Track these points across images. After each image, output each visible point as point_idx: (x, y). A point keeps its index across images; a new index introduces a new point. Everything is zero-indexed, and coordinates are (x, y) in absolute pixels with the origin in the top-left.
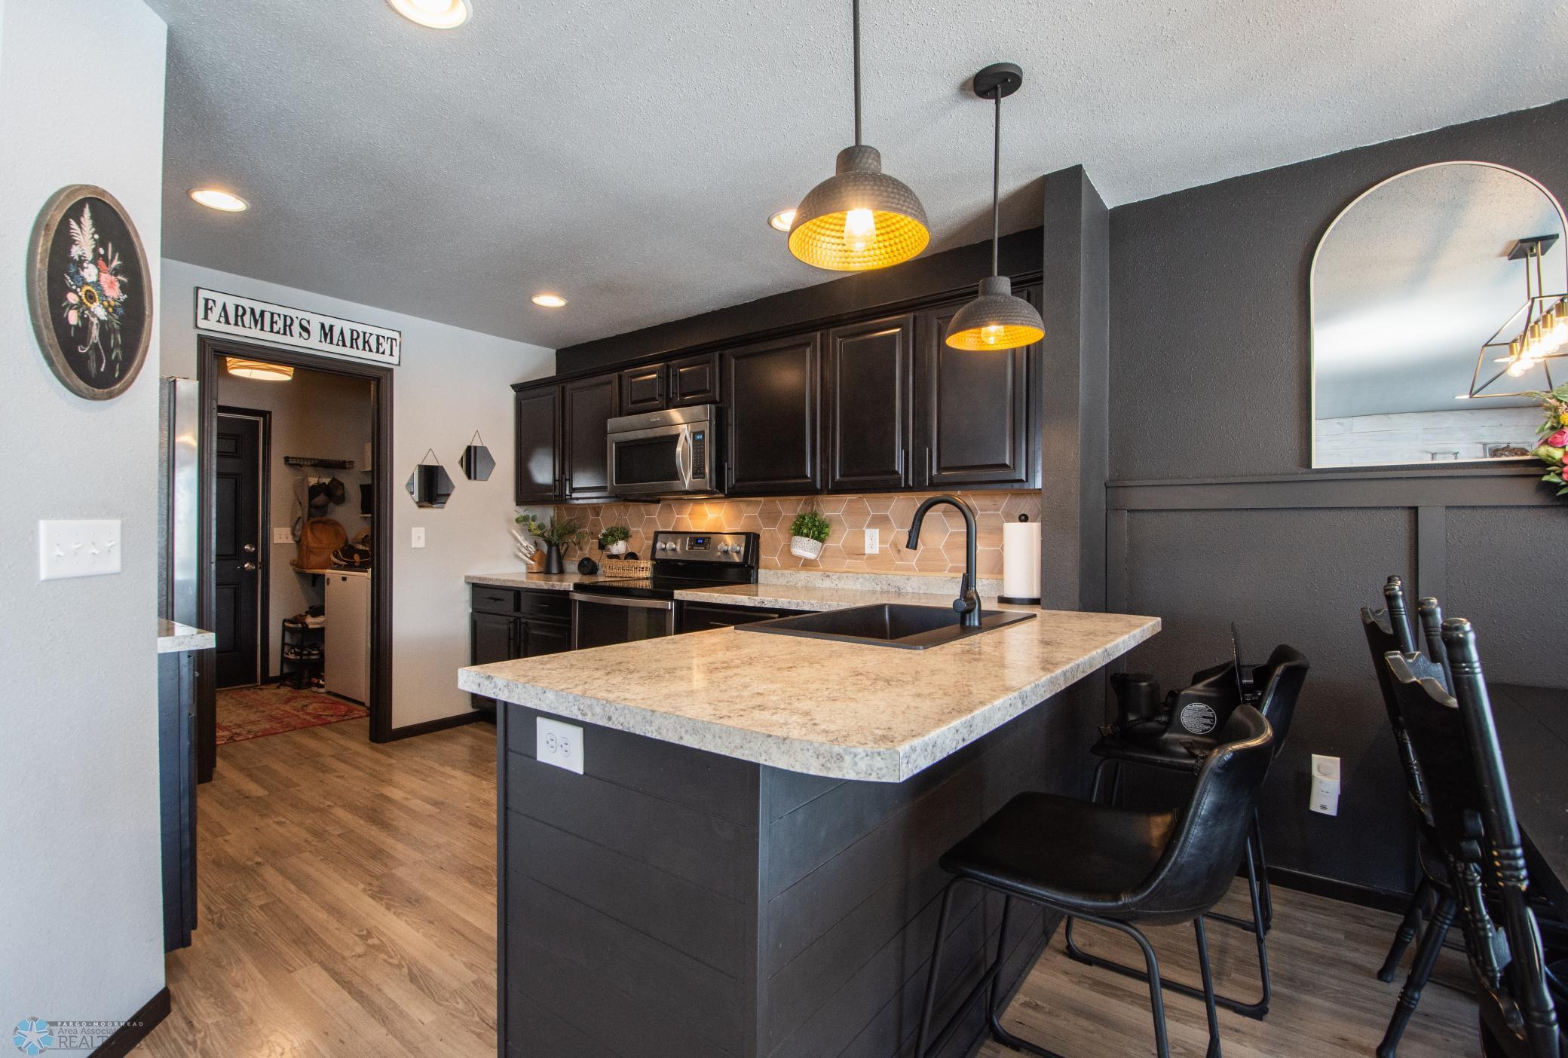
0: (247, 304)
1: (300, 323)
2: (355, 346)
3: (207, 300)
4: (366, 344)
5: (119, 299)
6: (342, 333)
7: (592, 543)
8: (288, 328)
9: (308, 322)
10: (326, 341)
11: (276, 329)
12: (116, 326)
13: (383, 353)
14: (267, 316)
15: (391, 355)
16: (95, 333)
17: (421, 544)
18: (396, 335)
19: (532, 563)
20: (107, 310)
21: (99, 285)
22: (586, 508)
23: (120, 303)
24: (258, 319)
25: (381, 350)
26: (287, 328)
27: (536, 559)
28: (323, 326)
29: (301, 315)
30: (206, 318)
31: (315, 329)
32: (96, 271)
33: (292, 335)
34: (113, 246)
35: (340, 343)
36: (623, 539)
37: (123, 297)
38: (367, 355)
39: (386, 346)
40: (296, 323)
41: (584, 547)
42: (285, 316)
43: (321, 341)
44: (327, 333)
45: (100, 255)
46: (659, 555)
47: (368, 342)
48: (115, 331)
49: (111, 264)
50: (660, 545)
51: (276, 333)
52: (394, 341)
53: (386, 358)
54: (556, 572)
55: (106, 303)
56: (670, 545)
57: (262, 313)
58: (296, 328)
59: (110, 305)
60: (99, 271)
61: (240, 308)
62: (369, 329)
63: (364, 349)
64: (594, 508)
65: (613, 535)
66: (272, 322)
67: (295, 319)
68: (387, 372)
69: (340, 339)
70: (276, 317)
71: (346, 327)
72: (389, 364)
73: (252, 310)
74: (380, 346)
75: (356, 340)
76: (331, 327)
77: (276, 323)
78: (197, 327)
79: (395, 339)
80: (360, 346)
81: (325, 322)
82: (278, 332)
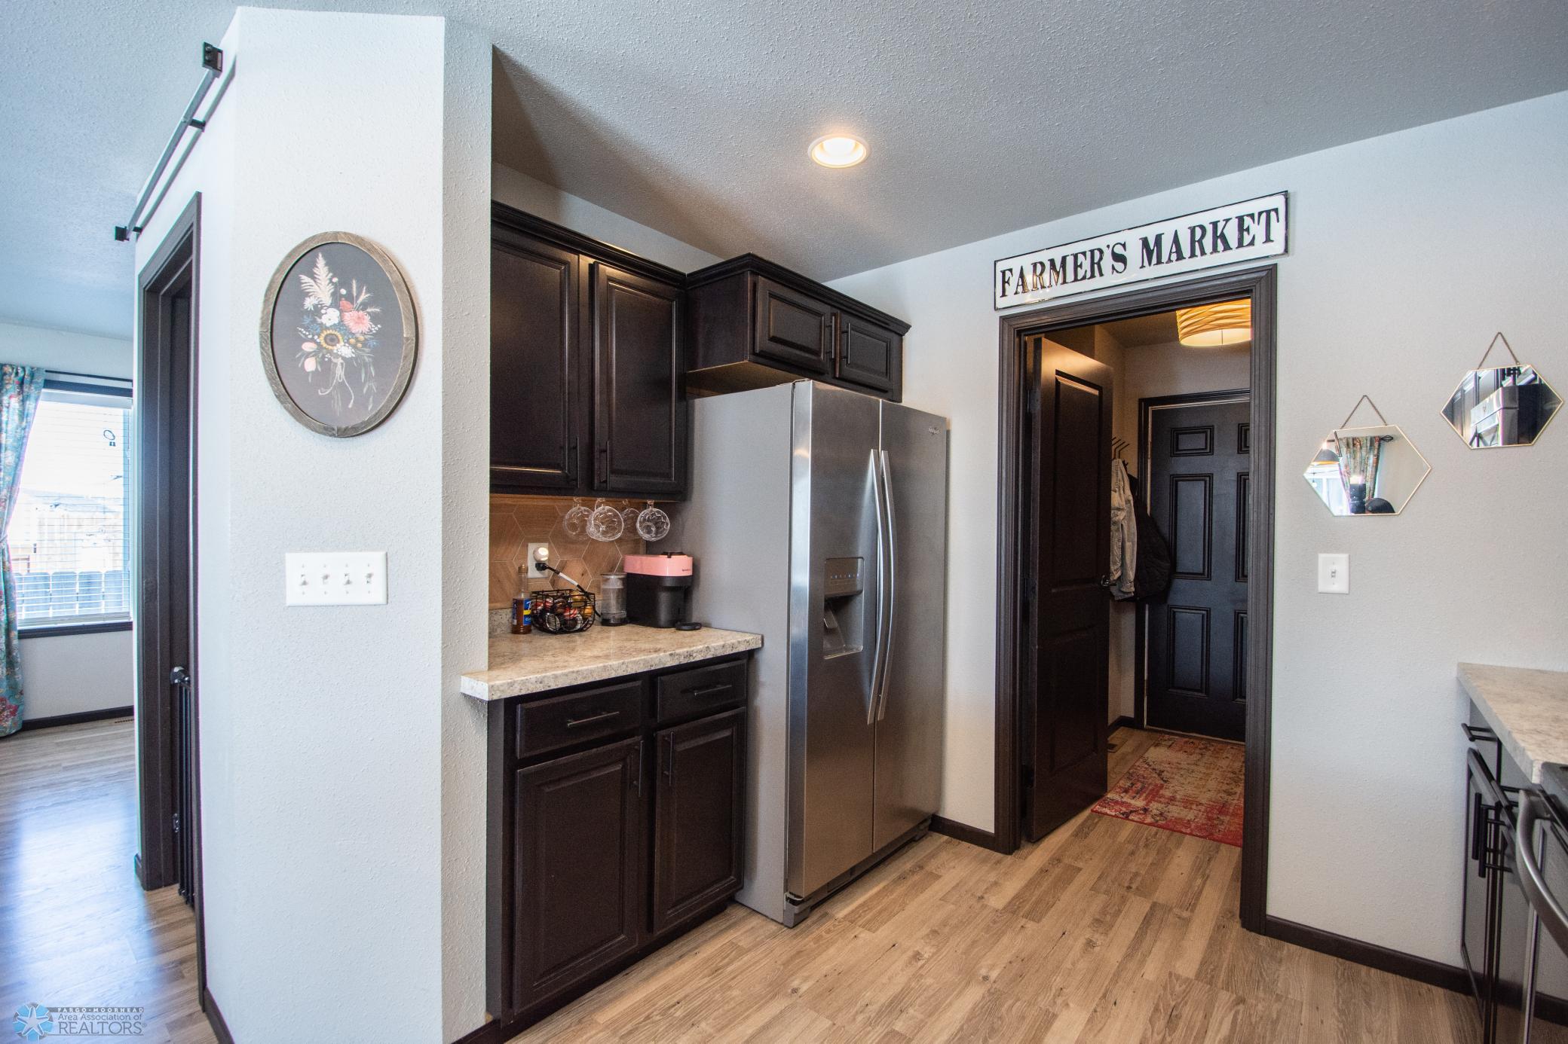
0: (1044, 257)
1: (1113, 252)
2: (1198, 252)
3: (1003, 273)
4: (1219, 241)
5: (371, 331)
6: (1175, 240)
8: (1096, 266)
9: (1124, 245)
10: (1150, 264)
11: (1080, 274)
12: (367, 359)
13: (1252, 244)
14: (1070, 261)
15: (1268, 240)
16: (340, 372)
17: (1340, 586)
18: (1276, 202)
20: (354, 347)
21: (344, 325)
23: (373, 335)
24: (1059, 270)
25: (1247, 242)
26: (1095, 269)
28: (1145, 241)
29: (1112, 240)
30: (1004, 295)
31: (1134, 253)
32: (337, 313)
33: (1101, 274)
34: (357, 283)
35: (1174, 257)
37: (375, 329)
38: (1223, 257)
39: (1257, 230)
40: (1107, 254)
42: (1092, 252)
43: (1143, 267)
44: (1152, 250)
45: (342, 296)
47: (1223, 237)
48: (366, 365)
49: (357, 300)
51: (1082, 279)
52: (1273, 214)
53: (1260, 249)
55: (352, 341)
57: (1064, 259)
58: (1107, 262)
59: (358, 341)
60: (341, 312)
61: (1038, 265)
62: (1219, 215)
63: (1216, 251)
66: (1076, 266)
67: (1105, 249)
68: (1264, 274)
69: (1174, 250)
70: (1081, 258)
71: (1183, 227)
72: (1267, 257)
73: (1052, 261)
74: (1245, 233)
75: (1200, 242)
76: (1158, 238)
77: (1081, 266)
78: (996, 309)
79: (1276, 210)
80: (1208, 247)
81: (1150, 233)
82: (1084, 278)
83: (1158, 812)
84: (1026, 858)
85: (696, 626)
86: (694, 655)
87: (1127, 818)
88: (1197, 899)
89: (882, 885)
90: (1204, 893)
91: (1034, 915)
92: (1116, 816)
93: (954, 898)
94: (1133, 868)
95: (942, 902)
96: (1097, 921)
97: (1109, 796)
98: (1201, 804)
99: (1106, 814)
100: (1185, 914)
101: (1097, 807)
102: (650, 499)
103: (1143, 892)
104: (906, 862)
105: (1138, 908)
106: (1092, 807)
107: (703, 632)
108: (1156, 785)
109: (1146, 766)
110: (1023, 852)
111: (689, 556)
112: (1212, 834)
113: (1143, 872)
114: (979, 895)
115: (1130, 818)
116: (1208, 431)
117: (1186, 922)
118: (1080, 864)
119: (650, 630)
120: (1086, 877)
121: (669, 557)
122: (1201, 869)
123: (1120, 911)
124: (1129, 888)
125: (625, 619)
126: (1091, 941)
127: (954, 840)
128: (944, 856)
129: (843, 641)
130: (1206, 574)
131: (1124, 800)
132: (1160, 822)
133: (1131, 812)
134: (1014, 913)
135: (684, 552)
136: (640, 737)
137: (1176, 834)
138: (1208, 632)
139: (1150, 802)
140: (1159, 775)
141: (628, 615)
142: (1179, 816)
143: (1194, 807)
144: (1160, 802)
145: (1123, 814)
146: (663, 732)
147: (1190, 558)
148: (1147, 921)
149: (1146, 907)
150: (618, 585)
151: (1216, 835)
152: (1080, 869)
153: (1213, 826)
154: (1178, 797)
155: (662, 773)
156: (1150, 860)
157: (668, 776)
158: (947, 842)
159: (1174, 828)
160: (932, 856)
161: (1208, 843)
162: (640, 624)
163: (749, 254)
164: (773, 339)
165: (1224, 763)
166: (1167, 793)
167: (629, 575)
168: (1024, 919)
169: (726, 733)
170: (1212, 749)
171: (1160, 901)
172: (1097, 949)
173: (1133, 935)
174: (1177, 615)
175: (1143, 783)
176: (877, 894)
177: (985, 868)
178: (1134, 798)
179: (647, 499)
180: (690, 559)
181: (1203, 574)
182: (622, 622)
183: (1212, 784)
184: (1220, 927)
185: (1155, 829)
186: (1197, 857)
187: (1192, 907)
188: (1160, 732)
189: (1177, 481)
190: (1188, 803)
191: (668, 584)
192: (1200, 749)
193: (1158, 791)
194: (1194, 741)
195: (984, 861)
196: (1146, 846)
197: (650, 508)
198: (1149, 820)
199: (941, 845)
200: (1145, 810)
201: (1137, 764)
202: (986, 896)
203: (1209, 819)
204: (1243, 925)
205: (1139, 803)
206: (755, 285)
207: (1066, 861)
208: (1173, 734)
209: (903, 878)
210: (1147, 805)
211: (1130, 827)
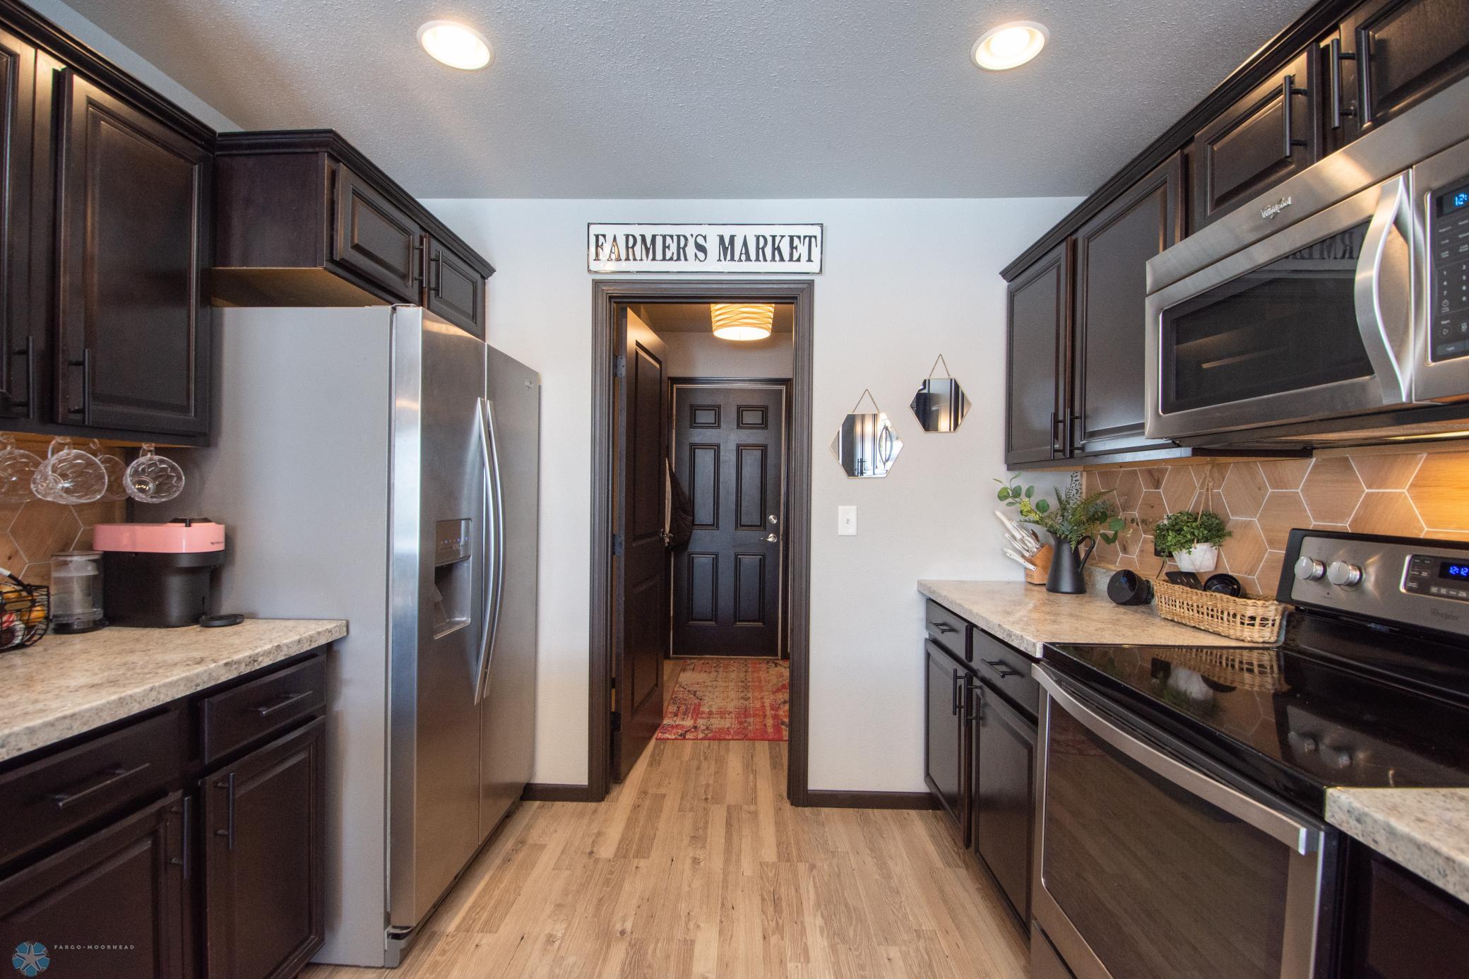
0: (637, 231)
1: (696, 242)
2: (761, 257)
3: (597, 237)
4: (776, 252)
6: (745, 244)
7: (1145, 541)
8: (681, 250)
9: (705, 238)
10: (725, 259)
11: (668, 255)
13: (798, 260)
14: (659, 241)
15: (809, 260)
17: (852, 530)
18: (816, 231)
19: (1031, 567)
22: (1135, 472)
24: (649, 247)
25: (795, 257)
26: (681, 254)
27: (1038, 562)
28: (722, 238)
29: (696, 230)
30: (597, 258)
31: (713, 246)
33: (686, 259)
35: (743, 257)
36: (1206, 540)
38: (778, 266)
39: (802, 249)
40: (691, 243)
41: (1131, 549)
42: (679, 237)
43: (719, 260)
44: (727, 247)
46: (1304, 593)
47: (779, 249)
50: (1304, 565)
51: (669, 260)
52: (813, 239)
53: (803, 266)
54: (1069, 590)
56: (1343, 570)
57: (654, 237)
58: (691, 250)
61: (630, 237)
62: (777, 231)
63: (773, 259)
64: (1150, 472)
65: (1179, 531)
66: (665, 247)
67: (689, 238)
68: (806, 286)
69: (744, 251)
70: (668, 240)
71: (751, 233)
72: (808, 273)
73: (643, 237)
74: (794, 250)
75: (763, 249)
76: (732, 238)
77: (668, 247)
78: (589, 271)
79: (815, 237)
80: (769, 256)
81: (727, 232)
82: (671, 259)
83: (705, 727)
84: (617, 799)
85: (234, 620)
86: (260, 659)
87: (684, 738)
88: (756, 792)
89: (487, 877)
90: (758, 784)
91: (642, 853)
92: (676, 739)
93: (567, 862)
94: (703, 781)
95: (556, 871)
96: (694, 838)
97: (666, 722)
98: (731, 712)
99: (668, 739)
100: (752, 808)
101: (658, 734)
102: (147, 441)
103: (717, 799)
104: (507, 844)
105: (718, 815)
106: (655, 736)
107: (248, 625)
108: (695, 704)
109: (682, 689)
110: (614, 793)
111: (219, 523)
112: (746, 735)
113: (711, 782)
114: (588, 851)
115: (687, 737)
116: (717, 409)
117: (755, 814)
118: (662, 791)
119: (156, 633)
120: (671, 804)
121: (189, 525)
122: (749, 767)
123: (707, 822)
124: (706, 799)
125: (100, 620)
126: (695, 858)
127: (547, 803)
128: (541, 824)
129: (446, 616)
130: (715, 525)
131: (677, 723)
132: (710, 735)
133: (686, 732)
134: (625, 857)
135: (210, 518)
136: (179, 793)
137: (722, 742)
138: (717, 572)
139: (696, 720)
140: (695, 695)
141: (105, 615)
142: (720, 726)
143: (727, 716)
144: (703, 718)
145: (681, 735)
146: (214, 777)
147: (703, 513)
148: (729, 824)
149: (724, 812)
150: (91, 571)
151: (749, 735)
152: (664, 796)
153: (745, 728)
154: (714, 710)
155: (216, 834)
156: (712, 770)
157: (227, 836)
158: (539, 807)
159: (718, 737)
160: (529, 827)
161: (747, 743)
162: (138, 626)
163: (331, 131)
164: (357, 247)
165: (733, 675)
166: (706, 709)
167: (107, 555)
168: (636, 860)
169: (301, 756)
170: (722, 665)
171: (732, 803)
172: (702, 864)
173: (723, 841)
174: (695, 560)
175: (685, 704)
176: (487, 885)
177: (585, 821)
178: (683, 719)
179: (143, 441)
180: (222, 527)
181: (713, 525)
182: (95, 626)
183: (732, 694)
184: (778, 810)
185: (706, 742)
186: (743, 757)
187: (754, 800)
188: (682, 658)
189: (694, 449)
190: (722, 714)
191: (184, 563)
192: (715, 667)
193: (699, 710)
194: (710, 662)
195: (581, 815)
196: (706, 758)
197: (149, 455)
198: (701, 736)
199: (535, 812)
200: (695, 727)
201: (676, 689)
202: (595, 849)
203: (740, 723)
204: (792, 804)
205: (688, 723)
206: (333, 175)
207: (652, 791)
208: (692, 658)
209: (507, 860)
210: (695, 723)
211: (688, 745)
